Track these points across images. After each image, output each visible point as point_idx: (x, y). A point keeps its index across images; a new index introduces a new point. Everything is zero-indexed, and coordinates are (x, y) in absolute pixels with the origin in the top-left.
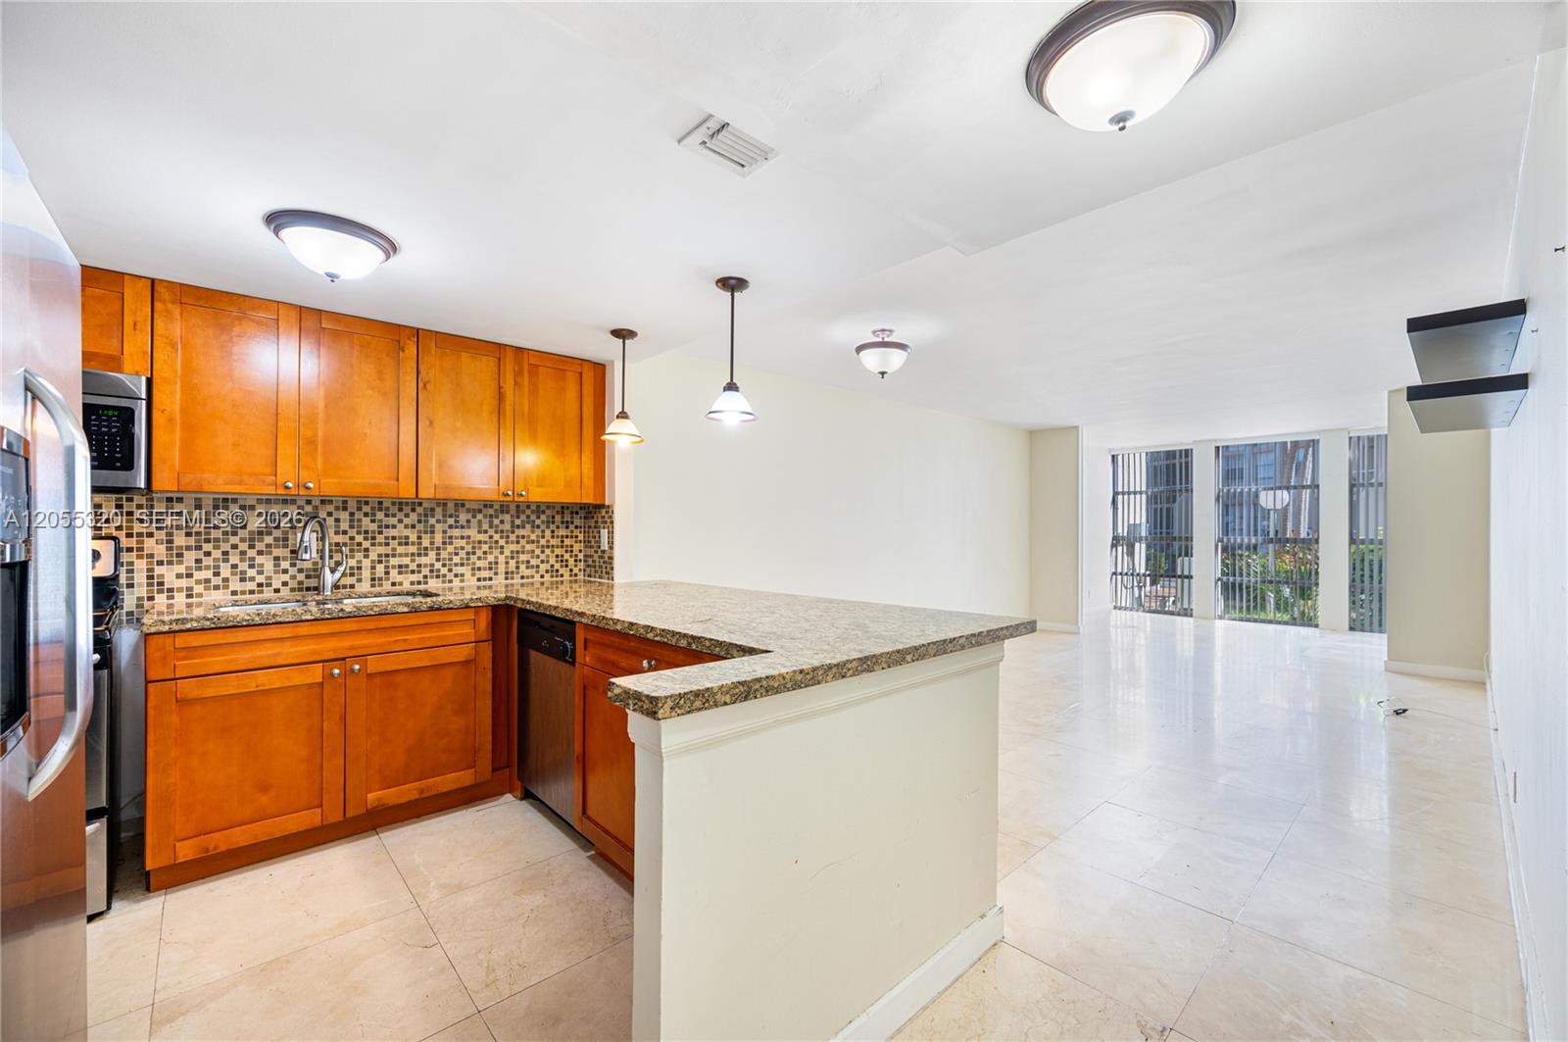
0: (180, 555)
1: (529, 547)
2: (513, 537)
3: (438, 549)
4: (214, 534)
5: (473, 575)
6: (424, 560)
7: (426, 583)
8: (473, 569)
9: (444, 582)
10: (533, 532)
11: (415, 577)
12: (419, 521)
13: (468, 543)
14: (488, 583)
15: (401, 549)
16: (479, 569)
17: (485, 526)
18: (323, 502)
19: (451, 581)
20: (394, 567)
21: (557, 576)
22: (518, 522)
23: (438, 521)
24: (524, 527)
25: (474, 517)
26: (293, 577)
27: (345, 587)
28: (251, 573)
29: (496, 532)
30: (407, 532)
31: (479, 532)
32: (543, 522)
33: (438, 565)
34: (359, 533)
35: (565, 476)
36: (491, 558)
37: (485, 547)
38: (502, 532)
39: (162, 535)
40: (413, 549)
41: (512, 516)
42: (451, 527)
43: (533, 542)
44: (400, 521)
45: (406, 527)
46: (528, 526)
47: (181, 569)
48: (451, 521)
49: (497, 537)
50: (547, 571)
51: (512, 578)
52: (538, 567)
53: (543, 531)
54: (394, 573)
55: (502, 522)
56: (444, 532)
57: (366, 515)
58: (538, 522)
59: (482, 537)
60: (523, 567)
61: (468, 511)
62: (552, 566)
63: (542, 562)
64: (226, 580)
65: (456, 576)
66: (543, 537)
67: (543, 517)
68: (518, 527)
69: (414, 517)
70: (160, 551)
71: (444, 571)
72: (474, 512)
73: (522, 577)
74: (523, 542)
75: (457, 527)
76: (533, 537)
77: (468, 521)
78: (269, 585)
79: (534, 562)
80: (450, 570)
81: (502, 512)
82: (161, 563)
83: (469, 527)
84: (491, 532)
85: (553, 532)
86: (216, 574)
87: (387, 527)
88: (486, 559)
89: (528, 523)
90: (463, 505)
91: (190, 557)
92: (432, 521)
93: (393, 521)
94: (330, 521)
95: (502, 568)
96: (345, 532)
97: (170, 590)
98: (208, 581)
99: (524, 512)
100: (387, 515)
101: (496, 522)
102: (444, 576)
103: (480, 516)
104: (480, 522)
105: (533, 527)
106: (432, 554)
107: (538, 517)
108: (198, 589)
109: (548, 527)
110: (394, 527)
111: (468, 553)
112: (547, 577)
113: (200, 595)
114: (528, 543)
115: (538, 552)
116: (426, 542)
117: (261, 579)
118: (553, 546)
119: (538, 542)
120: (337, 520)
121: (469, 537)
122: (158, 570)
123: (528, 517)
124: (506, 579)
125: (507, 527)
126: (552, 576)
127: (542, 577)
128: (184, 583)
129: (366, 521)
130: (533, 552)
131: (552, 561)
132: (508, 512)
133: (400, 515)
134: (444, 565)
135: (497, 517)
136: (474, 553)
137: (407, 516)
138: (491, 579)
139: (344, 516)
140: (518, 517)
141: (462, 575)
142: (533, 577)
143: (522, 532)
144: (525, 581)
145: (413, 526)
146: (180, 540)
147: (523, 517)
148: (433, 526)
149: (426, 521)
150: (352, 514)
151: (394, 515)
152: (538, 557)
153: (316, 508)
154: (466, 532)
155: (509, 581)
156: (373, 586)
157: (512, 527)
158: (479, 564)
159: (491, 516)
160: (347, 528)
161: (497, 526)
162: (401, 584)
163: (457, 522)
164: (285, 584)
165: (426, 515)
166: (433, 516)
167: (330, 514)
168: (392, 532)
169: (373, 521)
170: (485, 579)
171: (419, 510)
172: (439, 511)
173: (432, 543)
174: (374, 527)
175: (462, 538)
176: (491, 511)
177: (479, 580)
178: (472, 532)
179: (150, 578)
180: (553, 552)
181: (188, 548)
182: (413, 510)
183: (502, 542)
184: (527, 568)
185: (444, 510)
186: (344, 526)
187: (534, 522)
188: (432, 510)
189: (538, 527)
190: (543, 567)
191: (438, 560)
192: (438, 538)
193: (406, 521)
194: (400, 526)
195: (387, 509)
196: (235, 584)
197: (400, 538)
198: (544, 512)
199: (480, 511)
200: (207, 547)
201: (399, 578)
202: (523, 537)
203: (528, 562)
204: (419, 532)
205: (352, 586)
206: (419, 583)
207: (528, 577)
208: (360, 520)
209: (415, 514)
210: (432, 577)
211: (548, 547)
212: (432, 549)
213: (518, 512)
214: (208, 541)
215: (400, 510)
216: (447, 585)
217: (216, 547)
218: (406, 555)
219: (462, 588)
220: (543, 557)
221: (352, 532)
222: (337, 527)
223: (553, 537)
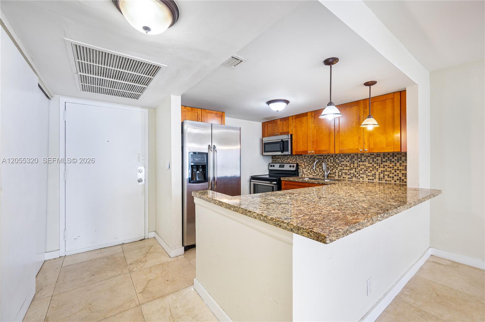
0: (306, 167)
1: (389, 169)
2: (382, 165)
3: (356, 168)
4: (311, 163)
5: (367, 178)
6: (351, 172)
7: (352, 178)
8: (367, 176)
10: (391, 164)
11: (349, 176)
12: (350, 160)
13: (365, 167)
14: (372, 181)
15: (345, 168)
16: (369, 176)
17: (371, 161)
18: (328, 155)
21: (403, 182)
22: (384, 160)
23: (355, 160)
24: (386, 162)
25: (367, 158)
26: (322, 173)
27: (332, 177)
28: (316, 172)
29: (375, 163)
30: (347, 163)
31: (369, 163)
32: (395, 160)
33: (356, 173)
34: (335, 163)
35: (386, 142)
36: (373, 172)
37: (371, 169)
38: (377, 163)
39: (303, 163)
40: (348, 168)
41: (382, 158)
42: (359, 162)
43: (391, 167)
44: (345, 160)
45: (347, 161)
46: (389, 162)
47: (306, 170)
48: (359, 160)
49: (375, 165)
50: (398, 180)
51: (382, 180)
52: (393, 177)
53: (396, 164)
54: (343, 174)
55: (377, 160)
56: (357, 163)
57: (337, 158)
58: (393, 160)
59: (370, 165)
60: (386, 177)
61: (365, 156)
62: (400, 178)
63: (395, 175)
64: (312, 173)
65: (361, 177)
66: (396, 166)
67: (396, 158)
68: (384, 162)
69: (348, 159)
70: (303, 166)
71: (357, 175)
72: (367, 157)
73: (386, 181)
74: (386, 167)
75: (361, 162)
76: (391, 166)
77: (365, 160)
78: (318, 175)
79: (391, 175)
80: (359, 175)
81: (377, 156)
82: (303, 168)
83: (365, 162)
84: (373, 163)
85: (400, 164)
86: (311, 171)
87: (342, 161)
88: (371, 173)
89: (388, 160)
90: (363, 155)
91: (307, 167)
92: (354, 160)
93: (343, 160)
94: (329, 160)
95: (377, 176)
96: (332, 163)
97: (305, 174)
98: (309, 173)
99: (386, 156)
100: (342, 158)
101: (375, 160)
102: (357, 177)
103: (369, 158)
104: (369, 160)
105: (391, 162)
106: (354, 170)
107: (393, 158)
108: (308, 174)
109: (398, 162)
110: (343, 161)
111: (365, 170)
112: (398, 182)
113: (308, 175)
114: (388, 168)
115: (393, 171)
116: (352, 166)
117: (317, 173)
118: (400, 170)
119: (393, 168)
120: (331, 160)
121: (365, 165)
122: (303, 170)
123: (389, 158)
124: (379, 180)
125: (379, 162)
126: (400, 182)
127: (395, 181)
128: (306, 173)
129: (337, 160)
130: (391, 171)
131: (400, 175)
132: (380, 156)
133: (345, 158)
134: (357, 174)
135: (375, 158)
136: (367, 170)
137: (347, 158)
139: (332, 159)
140: (384, 158)
141: (363, 177)
142: (391, 181)
143: (385, 164)
144: (370, 181)
145: (348, 161)
146: (306, 164)
147: (386, 158)
148: (354, 161)
149: (352, 160)
150: (334, 158)
151: (343, 158)
152: (393, 173)
153: (326, 157)
154: (364, 163)
155: (380, 181)
156: (339, 177)
157: (382, 162)
158: (369, 174)
159: (373, 158)
161: (375, 161)
162: (345, 178)
163: (361, 160)
164: (321, 175)
165: (352, 158)
166: (354, 158)
167: (329, 158)
168: (343, 163)
169: (338, 160)
171: (350, 156)
172: (356, 157)
173: (354, 167)
174: (338, 161)
175: (363, 165)
176: (373, 156)
177: (369, 179)
178: (366, 163)
179: (302, 171)
180: (400, 172)
181: (307, 166)
182: (348, 157)
183: (377, 167)
184: (388, 177)
185: (357, 156)
186: (332, 161)
187: (391, 160)
188: (354, 156)
189: (393, 162)
190: (396, 178)
191: (355, 172)
192: (356, 165)
193: (347, 160)
194: (345, 161)
195: (342, 157)
196: (313, 174)
197: (345, 165)
198: (396, 156)
199: (369, 156)
200: (309, 166)
201: (345, 176)
202: (386, 165)
203: (388, 175)
204: (350, 163)
205: (334, 177)
206: (350, 178)
207: (388, 181)
208: (335, 160)
209: (349, 158)
210: (354, 177)
211: (398, 170)
212: (354, 168)
213: (384, 156)
214: (309, 164)
215: (345, 157)
216: (358, 180)
217: (311, 166)
218: (347, 170)
219: (363, 182)
220: (396, 174)
221: (334, 163)
222: (331, 161)
223: (400, 166)
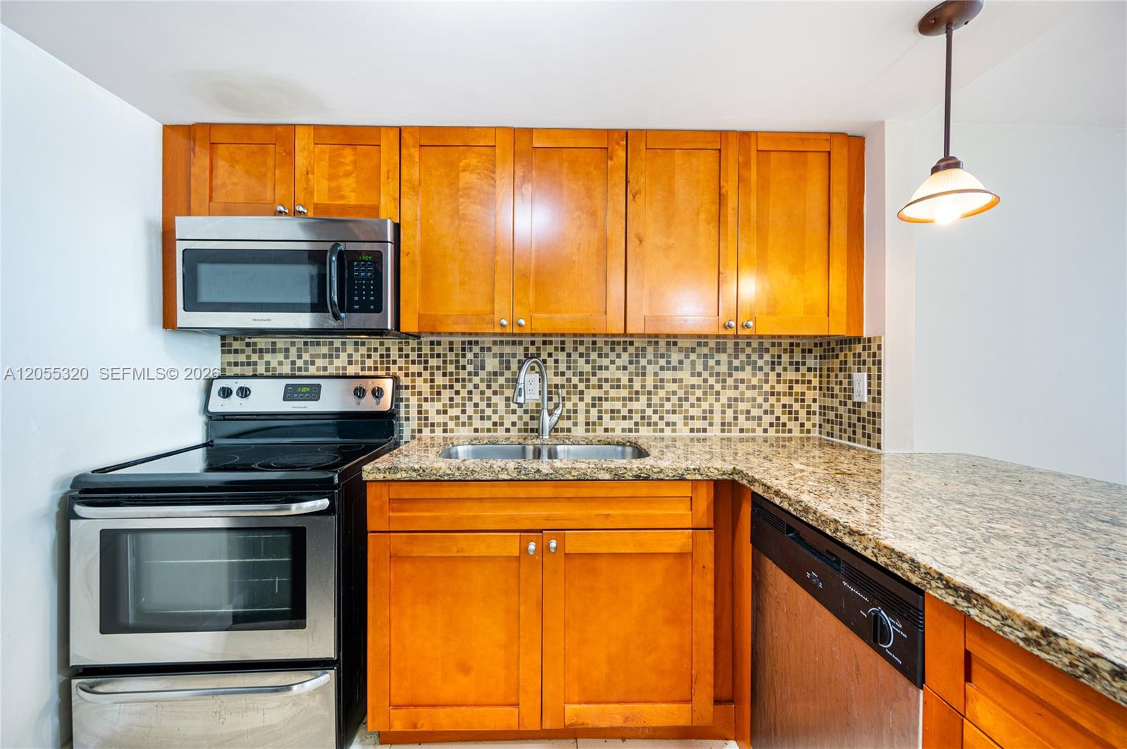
0: (439, 393)
1: (749, 394)
2: (730, 381)
3: (649, 393)
4: (463, 374)
5: (686, 424)
6: (635, 405)
7: (637, 431)
8: (686, 418)
9: (655, 431)
10: (754, 375)
11: (627, 424)
12: (631, 362)
13: (680, 388)
14: (701, 435)
15: (613, 393)
16: (692, 418)
17: (699, 368)
18: (544, 343)
19: (662, 430)
20: (606, 411)
21: (784, 432)
22: (736, 363)
23: (650, 362)
24: (743, 369)
25: (687, 357)
26: (520, 418)
27: (562, 430)
28: (489, 412)
29: (711, 375)
30: (619, 374)
31: (693, 375)
32: (766, 363)
33: (649, 412)
34: (574, 374)
35: (805, 300)
36: (705, 406)
37: (699, 393)
38: (718, 374)
39: (426, 375)
40: (624, 393)
41: (730, 355)
42: (662, 368)
43: (754, 387)
44: (613, 362)
45: (618, 368)
46: (748, 368)
47: (439, 406)
48: (662, 362)
49: (712, 381)
50: (771, 425)
51: (730, 431)
52: (760, 418)
53: (767, 375)
54: (606, 417)
55: (718, 363)
56: (656, 374)
57: (581, 355)
58: (760, 363)
59: (696, 381)
60: (742, 418)
61: (681, 350)
62: (778, 418)
63: (766, 412)
64: (470, 418)
65: (668, 424)
66: (767, 381)
67: (767, 357)
68: (737, 369)
69: (625, 356)
70: (425, 389)
71: (655, 418)
72: (688, 351)
73: (741, 431)
74: (742, 387)
75: (668, 369)
76: (754, 381)
77: (681, 362)
78: (502, 424)
79: (755, 412)
80: (662, 418)
81: (718, 351)
82: (426, 400)
83: (682, 369)
84: (706, 375)
85: (779, 375)
86: (464, 412)
87: (600, 368)
88: (699, 406)
89: (749, 364)
90: (675, 344)
91: (446, 394)
92: (643, 362)
93: (605, 362)
94: (550, 362)
95: (717, 419)
96: (563, 374)
97: (432, 425)
98: (457, 418)
99: (743, 350)
100: (600, 356)
101: (711, 362)
102: (656, 424)
103: (693, 356)
104: (693, 363)
105: (754, 369)
106: (643, 399)
107: (761, 357)
108: (451, 425)
109: (773, 369)
110: (607, 368)
111: (680, 399)
112: (772, 432)
113: (452, 431)
114: (748, 388)
115: (760, 400)
116: (637, 386)
117: (495, 418)
118: (779, 394)
119: (761, 387)
120: (556, 361)
121: (681, 381)
122: (426, 406)
123: (749, 356)
124: (723, 431)
125: (723, 368)
126: (777, 431)
127: (765, 431)
128: (440, 419)
129: (582, 361)
130: (754, 399)
131: (778, 411)
132: (724, 351)
133: (613, 356)
134: (655, 412)
135: (712, 357)
136: (687, 399)
137: (619, 356)
138: (705, 430)
139: (562, 356)
140: (736, 357)
141: (674, 424)
142: (754, 431)
143: (739, 375)
144: (744, 435)
145: (625, 368)
146: (440, 380)
147: (742, 357)
148: (644, 368)
149: (638, 362)
150: (569, 355)
151: (607, 356)
152: (760, 406)
153: (538, 349)
154: (679, 375)
155: (726, 435)
156: (587, 431)
157: (730, 368)
158: (692, 412)
159: (705, 356)
160: (565, 370)
161: (712, 368)
162: (613, 430)
163: (668, 362)
164: (514, 424)
165: (637, 356)
166: (644, 357)
167: (550, 355)
168: (603, 374)
169: (587, 362)
170: (698, 431)
171: (631, 349)
172: (650, 350)
173: (643, 387)
174: (588, 368)
175: (674, 381)
176: (705, 350)
177: (692, 430)
178: (684, 374)
179: (420, 412)
180: (778, 400)
181: (445, 387)
182: (625, 350)
183: (718, 387)
184: (747, 419)
185: (656, 350)
186: (562, 367)
187: (755, 362)
188: (644, 349)
189: (761, 369)
190: (767, 419)
191: (649, 406)
192: (650, 381)
193: (619, 362)
194: (612, 367)
195: (601, 349)
196: (477, 423)
197: (612, 380)
198: (767, 350)
199: (693, 350)
200: (457, 386)
201: (611, 424)
202: (742, 381)
203: (748, 412)
204: (631, 374)
205: (569, 430)
206: (630, 430)
207: (748, 431)
208: (575, 361)
209: (627, 354)
210: (643, 425)
211: (772, 394)
212: (643, 394)
213: (736, 350)
214: (457, 380)
215: (613, 350)
216: (658, 434)
217: (464, 387)
218: (618, 399)
219: (674, 440)
220: (766, 406)
221: (569, 374)
222: (556, 368)
223: (778, 382)
